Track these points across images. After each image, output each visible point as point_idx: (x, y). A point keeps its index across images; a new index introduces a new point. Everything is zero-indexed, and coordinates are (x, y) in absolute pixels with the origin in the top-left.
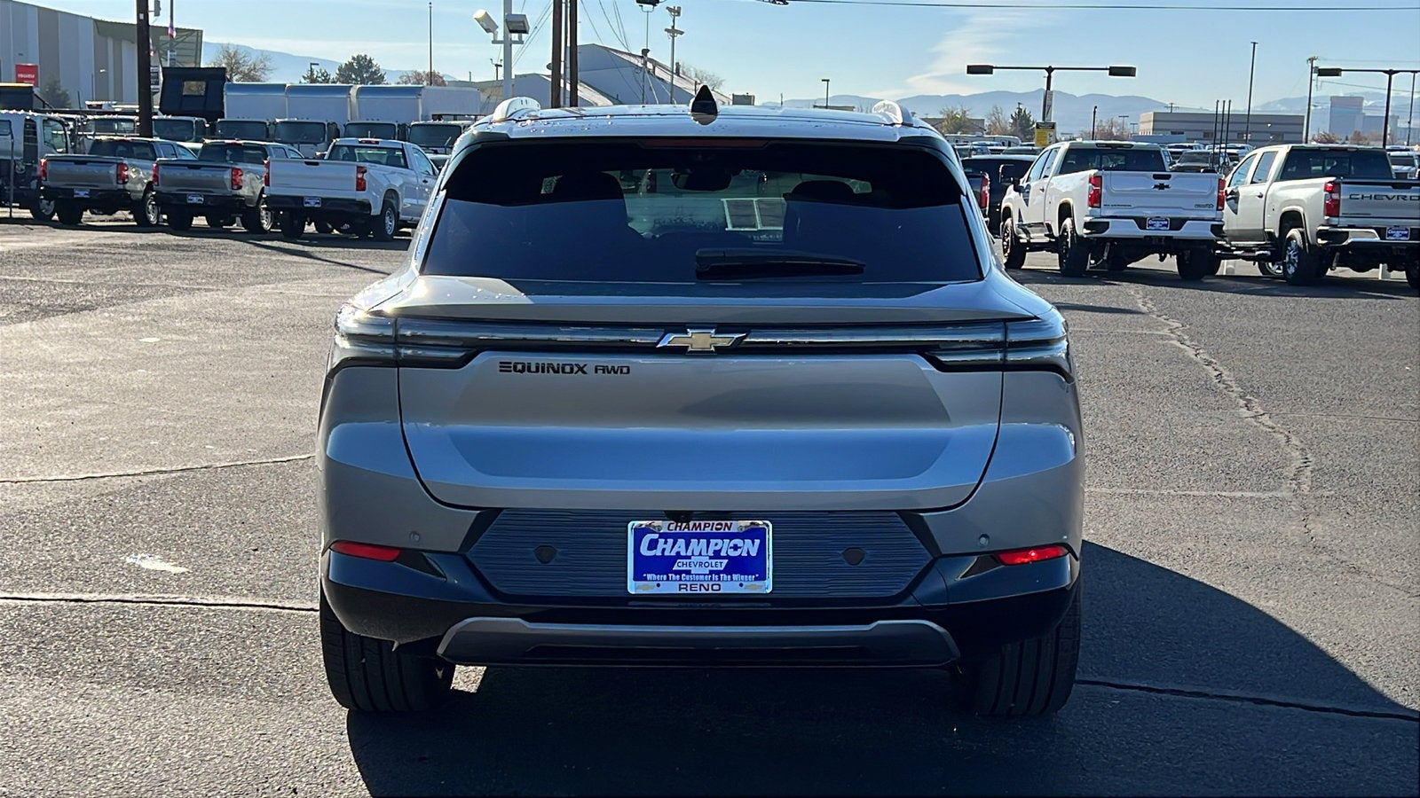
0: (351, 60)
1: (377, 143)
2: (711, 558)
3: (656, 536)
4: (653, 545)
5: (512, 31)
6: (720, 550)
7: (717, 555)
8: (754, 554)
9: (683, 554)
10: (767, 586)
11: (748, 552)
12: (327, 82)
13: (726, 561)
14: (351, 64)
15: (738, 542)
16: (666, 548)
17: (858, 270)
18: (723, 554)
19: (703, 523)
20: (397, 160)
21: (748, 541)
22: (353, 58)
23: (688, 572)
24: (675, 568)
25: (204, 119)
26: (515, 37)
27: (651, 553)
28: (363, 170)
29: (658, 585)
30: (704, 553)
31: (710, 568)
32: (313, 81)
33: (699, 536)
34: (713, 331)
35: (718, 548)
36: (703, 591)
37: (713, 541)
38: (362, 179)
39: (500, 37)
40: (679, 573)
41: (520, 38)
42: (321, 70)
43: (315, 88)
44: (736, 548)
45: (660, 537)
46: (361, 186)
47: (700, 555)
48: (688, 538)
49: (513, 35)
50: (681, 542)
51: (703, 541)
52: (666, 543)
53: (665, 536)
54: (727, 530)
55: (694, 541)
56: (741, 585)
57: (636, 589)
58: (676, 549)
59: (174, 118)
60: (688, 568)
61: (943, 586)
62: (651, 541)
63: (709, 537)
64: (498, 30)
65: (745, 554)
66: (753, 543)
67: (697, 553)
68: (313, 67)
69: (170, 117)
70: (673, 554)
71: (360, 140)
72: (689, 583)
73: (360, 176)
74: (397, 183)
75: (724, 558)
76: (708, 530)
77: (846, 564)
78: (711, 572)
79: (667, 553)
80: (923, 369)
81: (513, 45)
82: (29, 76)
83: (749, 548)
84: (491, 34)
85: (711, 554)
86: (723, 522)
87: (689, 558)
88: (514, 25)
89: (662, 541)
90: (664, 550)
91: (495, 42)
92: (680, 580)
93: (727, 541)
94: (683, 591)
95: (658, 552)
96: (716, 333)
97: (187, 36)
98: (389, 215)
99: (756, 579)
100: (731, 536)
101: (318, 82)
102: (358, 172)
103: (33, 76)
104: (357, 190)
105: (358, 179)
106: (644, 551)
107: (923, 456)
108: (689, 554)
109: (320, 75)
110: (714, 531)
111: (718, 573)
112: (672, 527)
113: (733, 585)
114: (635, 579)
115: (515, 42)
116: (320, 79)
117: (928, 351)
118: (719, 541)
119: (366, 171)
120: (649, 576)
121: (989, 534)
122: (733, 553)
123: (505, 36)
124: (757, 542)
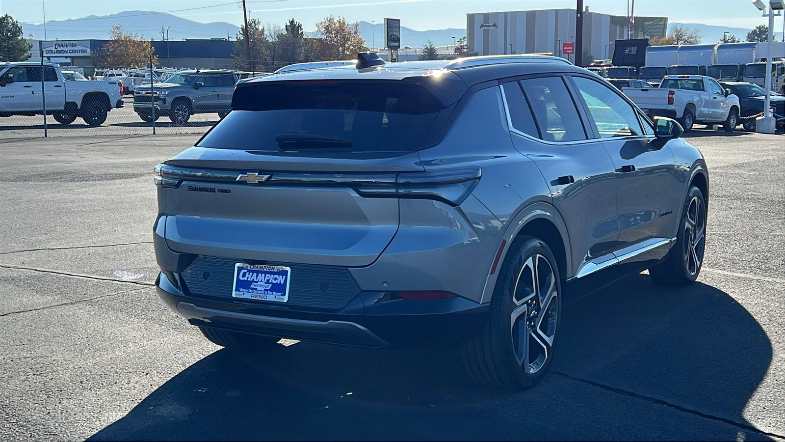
0: (755, 29)
1: (688, 77)
2: (266, 283)
3: (246, 271)
4: (244, 276)
5: (774, 9)
6: (269, 280)
7: (268, 282)
8: (282, 283)
9: (255, 280)
10: (286, 299)
11: (280, 282)
12: (734, 42)
13: (271, 285)
14: (755, 31)
15: (276, 276)
16: (249, 277)
17: (349, 145)
18: (270, 282)
19: (263, 266)
20: (699, 86)
21: (281, 276)
22: (757, 28)
23: (256, 289)
24: (251, 287)
25: (634, 67)
26: (776, 12)
27: (243, 279)
28: (672, 93)
29: (244, 294)
30: (263, 281)
31: (264, 288)
32: (725, 42)
33: (262, 272)
34: (257, 174)
35: (268, 279)
36: (260, 299)
37: (267, 275)
38: (672, 98)
39: (767, 13)
40: (253, 289)
41: (779, 12)
42: (731, 35)
43: (728, 45)
44: (275, 279)
45: (247, 272)
46: (670, 101)
47: (261, 281)
48: (258, 273)
49: (775, 10)
50: (255, 274)
51: (263, 275)
52: (249, 274)
53: (249, 271)
54: (273, 271)
55: (260, 274)
56: (275, 297)
57: (236, 295)
58: (252, 278)
59: (618, 67)
60: (256, 287)
61: (362, 306)
62: (244, 273)
63: (266, 273)
64: (766, 8)
65: (279, 283)
66: (283, 277)
67: (260, 280)
68: (726, 34)
69: (616, 67)
70: (251, 280)
71: (679, 76)
72: (255, 294)
73: (670, 96)
74: (696, 100)
75: (270, 283)
76: (265, 269)
77: (320, 291)
78: (265, 290)
79: (249, 279)
80: (352, 195)
81: (775, 17)
82: (569, 48)
83: (281, 279)
84: (762, 11)
85: (266, 281)
86: (271, 266)
87: (257, 282)
88: (775, 5)
89: (248, 273)
90: (248, 278)
91: (764, 16)
92: (253, 293)
93: (272, 275)
94: (253, 298)
95: (245, 279)
96: (258, 175)
97: (659, 21)
98: (688, 117)
99: (282, 295)
100: (274, 273)
101: (729, 42)
102: (669, 94)
103: (571, 48)
104: (668, 104)
105: (669, 98)
106: (241, 278)
107: (350, 239)
108: (257, 280)
109: (730, 38)
110: (268, 270)
111: (267, 290)
112: (252, 267)
113: (271, 297)
114: (236, 290)
115: (776, 15)
116: (730, 41)
117: (355, 186)
118: (269, 275)
119: (674, 94)
120: (241, 290)
121: (387, 282)
122: (274, 282)
123: (770, 12)
124: (284, 277)
